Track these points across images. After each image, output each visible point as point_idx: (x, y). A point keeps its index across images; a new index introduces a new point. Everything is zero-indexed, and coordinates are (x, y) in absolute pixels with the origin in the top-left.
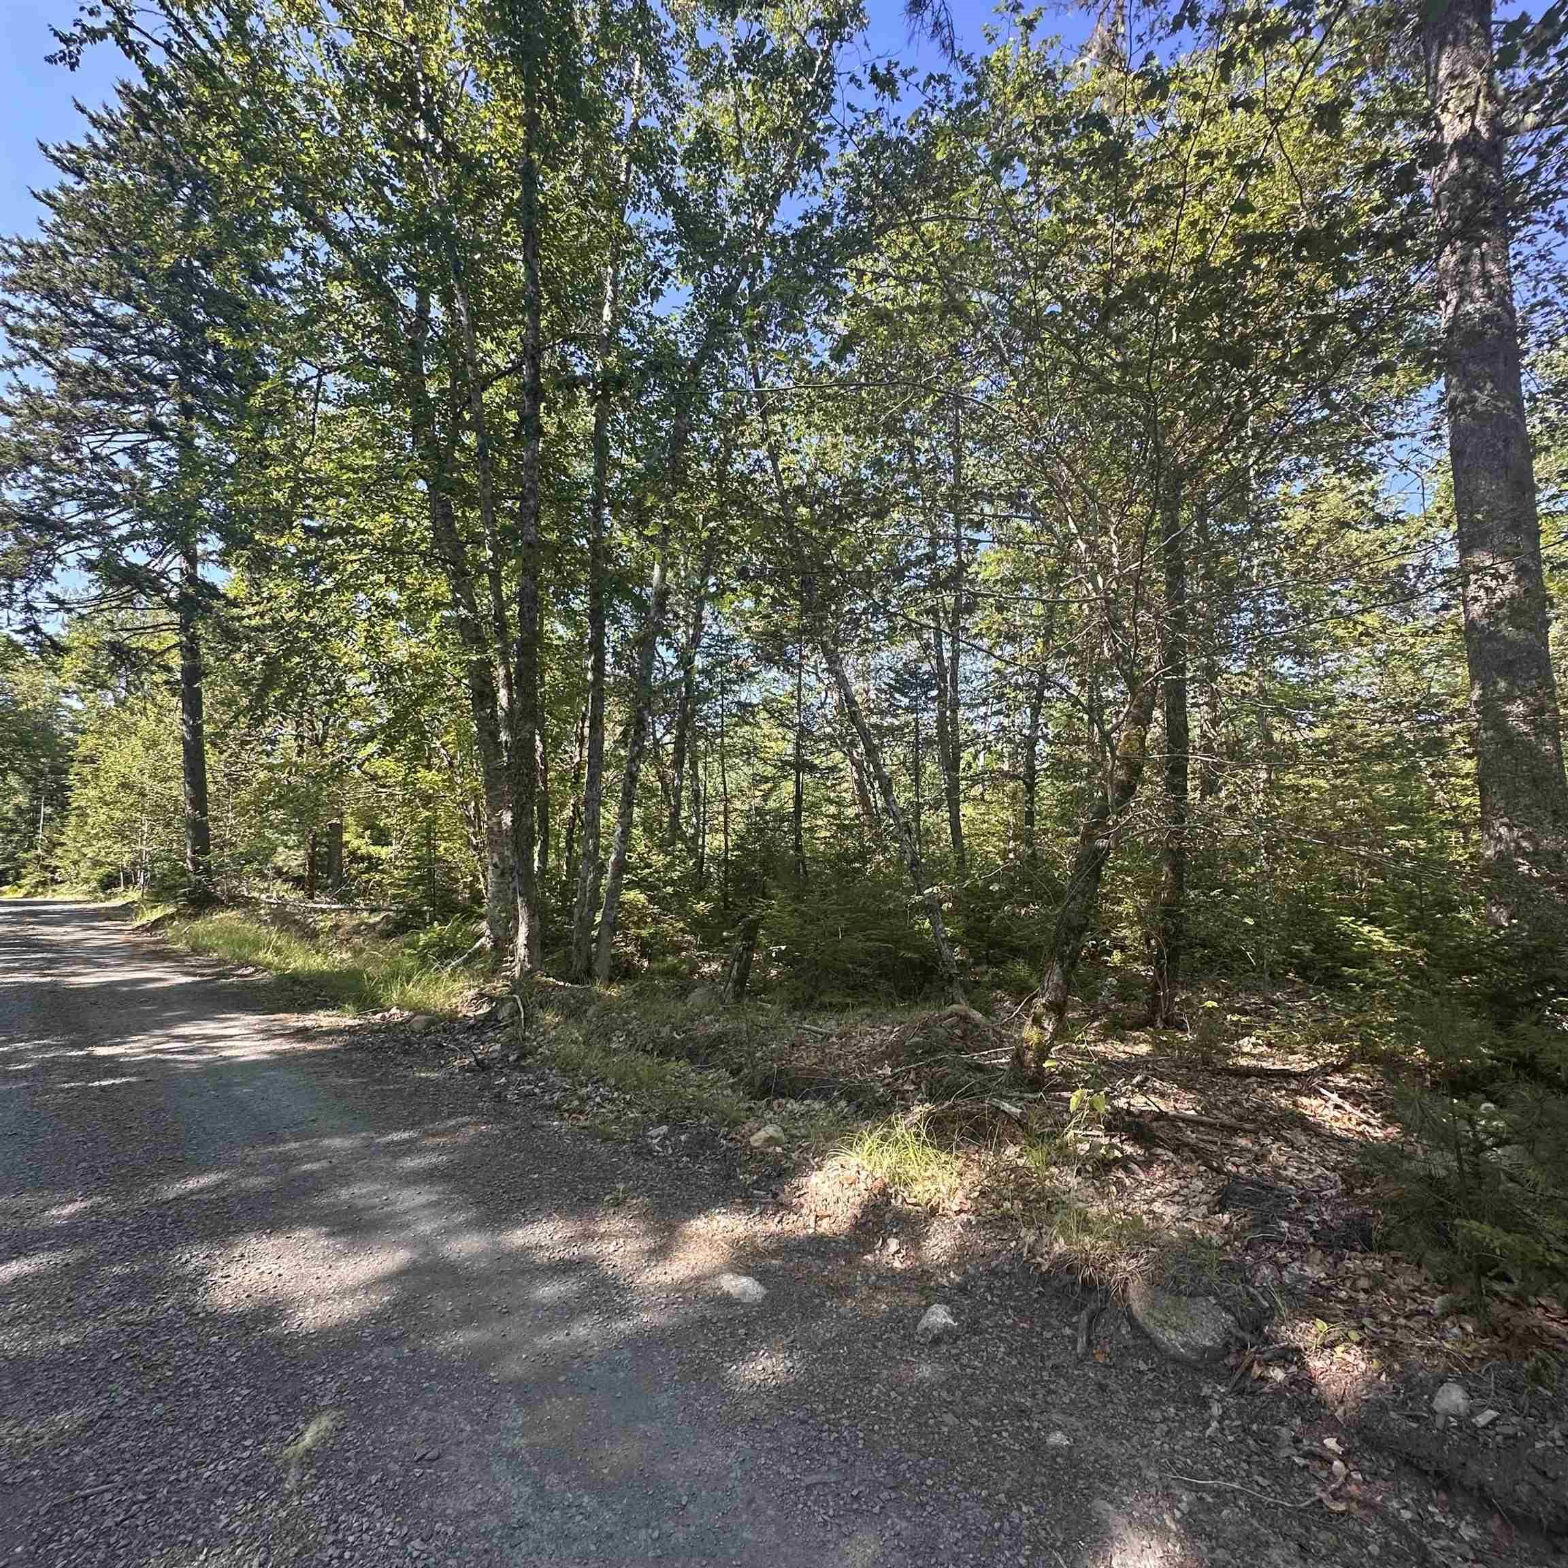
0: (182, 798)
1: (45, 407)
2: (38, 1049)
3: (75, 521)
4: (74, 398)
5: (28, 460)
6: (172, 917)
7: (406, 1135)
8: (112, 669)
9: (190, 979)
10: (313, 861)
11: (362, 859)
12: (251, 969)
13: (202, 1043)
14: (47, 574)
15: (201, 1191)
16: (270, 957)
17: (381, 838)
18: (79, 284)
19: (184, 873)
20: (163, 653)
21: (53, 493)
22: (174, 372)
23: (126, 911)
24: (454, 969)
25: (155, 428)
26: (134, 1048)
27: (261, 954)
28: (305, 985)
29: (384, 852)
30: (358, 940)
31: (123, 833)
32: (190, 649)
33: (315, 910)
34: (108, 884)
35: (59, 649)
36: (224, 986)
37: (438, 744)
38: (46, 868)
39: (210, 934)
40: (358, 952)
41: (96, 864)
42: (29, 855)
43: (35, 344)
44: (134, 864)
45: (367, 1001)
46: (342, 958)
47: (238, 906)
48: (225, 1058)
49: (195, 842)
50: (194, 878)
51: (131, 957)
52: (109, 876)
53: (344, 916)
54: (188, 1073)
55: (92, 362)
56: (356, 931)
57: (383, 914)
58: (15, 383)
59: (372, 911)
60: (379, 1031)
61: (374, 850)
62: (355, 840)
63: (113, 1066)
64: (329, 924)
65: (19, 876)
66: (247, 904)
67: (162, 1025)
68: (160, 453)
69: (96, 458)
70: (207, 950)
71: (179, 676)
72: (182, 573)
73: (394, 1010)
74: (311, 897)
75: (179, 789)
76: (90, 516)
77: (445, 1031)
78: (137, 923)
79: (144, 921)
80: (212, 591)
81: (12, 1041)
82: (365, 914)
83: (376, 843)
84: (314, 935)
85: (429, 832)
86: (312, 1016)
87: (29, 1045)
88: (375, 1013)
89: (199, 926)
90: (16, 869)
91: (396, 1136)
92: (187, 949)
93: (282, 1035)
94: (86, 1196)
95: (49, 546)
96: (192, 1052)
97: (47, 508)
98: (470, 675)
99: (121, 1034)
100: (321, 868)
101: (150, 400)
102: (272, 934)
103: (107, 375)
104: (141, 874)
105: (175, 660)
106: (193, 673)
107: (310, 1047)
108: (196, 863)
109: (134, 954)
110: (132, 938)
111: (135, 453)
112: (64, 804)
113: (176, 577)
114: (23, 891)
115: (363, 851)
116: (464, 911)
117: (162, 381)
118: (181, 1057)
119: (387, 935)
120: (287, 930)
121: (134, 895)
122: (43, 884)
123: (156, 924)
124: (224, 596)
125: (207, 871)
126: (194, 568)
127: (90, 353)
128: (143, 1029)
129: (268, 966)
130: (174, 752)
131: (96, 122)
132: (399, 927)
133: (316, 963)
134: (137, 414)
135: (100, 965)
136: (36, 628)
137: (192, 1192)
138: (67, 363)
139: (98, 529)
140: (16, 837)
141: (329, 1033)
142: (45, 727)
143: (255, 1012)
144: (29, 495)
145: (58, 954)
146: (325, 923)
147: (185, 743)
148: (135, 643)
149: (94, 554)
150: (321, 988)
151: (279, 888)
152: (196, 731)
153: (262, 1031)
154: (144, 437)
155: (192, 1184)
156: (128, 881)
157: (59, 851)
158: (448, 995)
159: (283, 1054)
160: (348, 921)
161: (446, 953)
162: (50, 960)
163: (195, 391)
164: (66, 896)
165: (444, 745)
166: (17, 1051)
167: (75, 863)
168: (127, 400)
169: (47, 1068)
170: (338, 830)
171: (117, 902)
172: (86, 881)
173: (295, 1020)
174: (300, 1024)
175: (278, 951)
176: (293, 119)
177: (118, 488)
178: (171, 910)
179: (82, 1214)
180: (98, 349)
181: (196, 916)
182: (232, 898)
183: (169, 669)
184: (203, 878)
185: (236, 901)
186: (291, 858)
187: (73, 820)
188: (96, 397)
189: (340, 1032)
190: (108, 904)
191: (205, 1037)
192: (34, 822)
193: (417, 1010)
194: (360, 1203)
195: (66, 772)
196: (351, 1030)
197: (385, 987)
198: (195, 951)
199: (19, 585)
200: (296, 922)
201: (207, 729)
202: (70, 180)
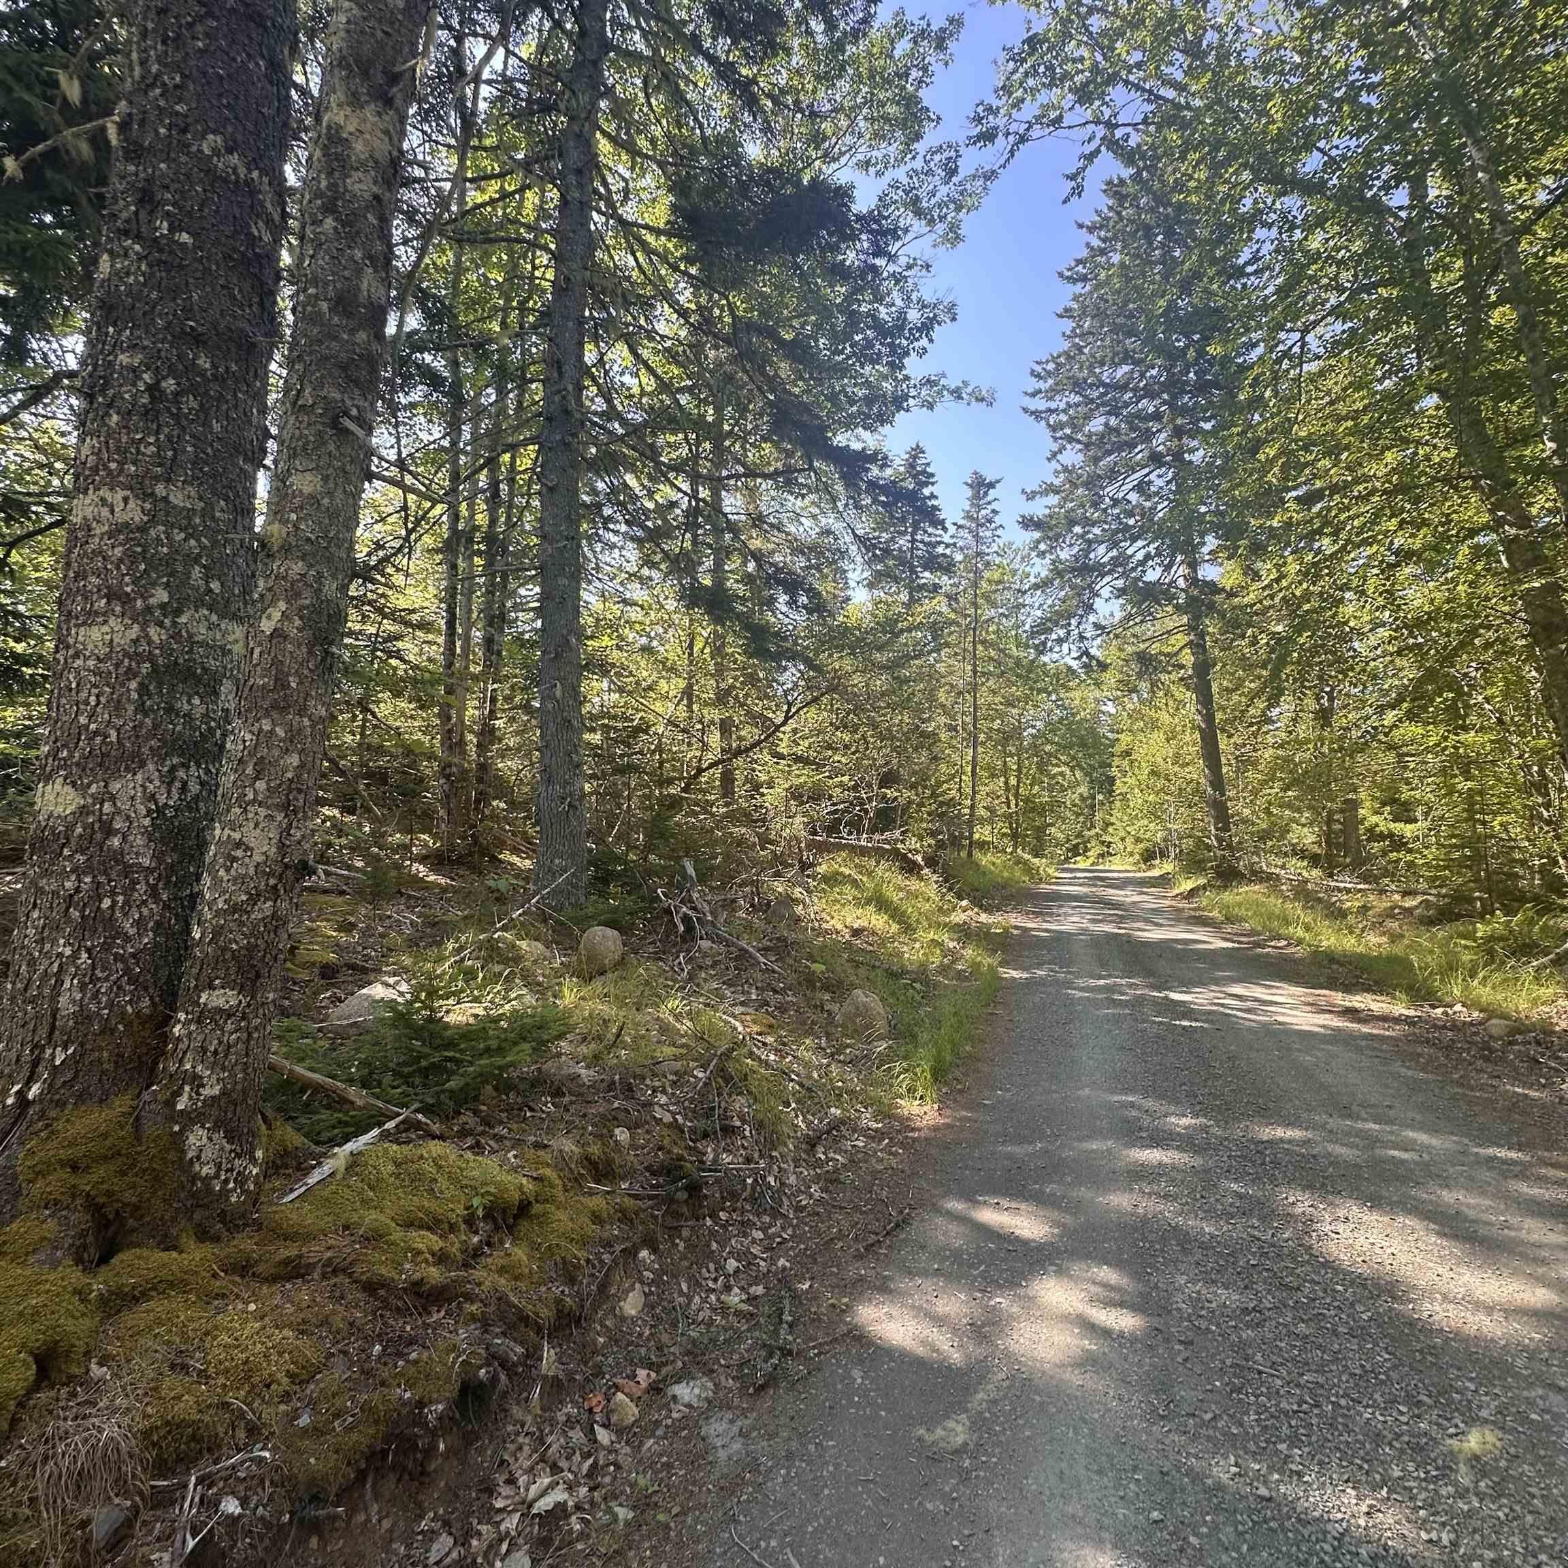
0: (1203, 780)
1: (1079, 477)
2: (1130, 986)
3: (1105, 559)
4: (1096, 460)
5: (1072, 523)
6: (1204, 887)
7: (1513, 1155)
8: (1140, 676)
9: (1230, 945)
10: (1329, 837)
11: (1382, 837)
12: (1283, 943)
13: (1255, 1005)
14: (1090, 608)
15: (1290, 1142)
16: (1300, 932)
17: (1404, 813)
18: (1091, 368)
19: (1209, 848)
20: (1177, 654)
21: (1090, 542)
22: (1164, 403)
23: (1164, 881)
24: (1538, 970)
25: (1156, 459)
26: (1200, 998)
27: (1291, 929)
28: (1341, 965)
29: (1408, 830)
30: (1393, 925)
31: (1155, 813)
32: (1198, 647)
33: (1339, 890)
34: (1148, 857)
35: (1103, 666)
36: (1259, 955)
37: (1480, 698)
38: (1103, 843)
39: (1240, 905)
40: (1395, 938)
41: (1138, 840)
42: (1092, 832)
43: (1068, 431)
44: (1165, 840)
45: (1421, 993)
46: (1375, 942)
47: (1261, 881)
48: (1280, 1023)
49: (1218, 819)
50: (1219, 853)
51: (1178, 920)
52: (1147, 850)
53: (1372, 897)
54: (1249, 1029)
55: (1106, 425)
56: (1390, 914)
57: (1419, 898)
58: (1059, 468)
59: (1406, 894)
60: (1444, 1027)
61: (1397, 827)
62: (1373, 817)
63: (1185, 1011)
64: (1357, 904)
65: (1086, 850)
66: (1270, 879)
67: (1217, 982)
68: (1159, 479)
69: (1116, 502)
70: (1241, 920)
71: (1190, 672)
72: (1186, 579)
73: (1458, 1007)
74: (1331, 875)
75: (1197, 772)
76: (1114, 553)
77: (1538, 1043)
78: (1176, 891)
79: (1181, 890)
80: (1213, 588)
81: (1110, 976)
82: (1397, 897)
83: (1395, 820)
84: (1343, 914)
85: (1474, 805)
86: (1358, 998)
87: (1123, 982)
88: (1433, 1007)
89: (1227, 897)
90: (1084, 843)
91: (1502, 1153)
92: (1221, 918)
93: (1331, 1012)
94: (1196, 1115)
95: (1090, 586)
96: (1248, 1011)
97: (1086, 557)
98: (1528, 607)
99: (1188, 984)
100: (1338, 846)
101: (1147, 436)
102: (1296, 909)
103: (1116, 430)
104: (1171, 849)
105: (1188, 658)
106: (1203, 668)
107: (1365, 1029)
108: (1220, 840)
109: (1178, 917)
110: (1173, 903)
111: (1141, 488)
112: (1111, 792)
113: (1181, 583)
114: (1090, 861)
115: (1382, 828)
116: (1536, 899)
117: (1157, 416)
118: (1239, 1014)
119: (1430, 922)
120: (1312, 907)
121: (1168, 867)
122: (1102, 855)
123: (1192, 893)
124: (1223, 589)
125: (1230, 846)
126: (1195, 571)
127: (1102, 420)
128: (1202, 984)
129: (1300, 942)
130: (1191, 740)
131: (1091, 230)
132: (1444, 915)
133: (1349, 943)
134: (1140, 453)
135: (1157, 924)
136: (1086, 653)
137: (1282, 1140)
138: (1090, 435)
139: (1121, 561)
140: (1081, 819)
141: (1384, 1018)
142: (1092, 731)
143: (1298, 984)
144: (1076, 549)
145: (1123, 913)
146: (1349, 904)
147: (1201, 731)
148: (1155, 648)
149: (1120, 583)
150: (1363, 970)
151: (1296, 865)
152: (1209, 718)
153: (1309, 1004)
154: (1146, 470)
155: (1280, 1132)
156: (1163, 855)
157: (1110, 829)
158: (1535, 1002)
159: (1338, 1030)
160: (1380, 904)
161: (1525, 949)
162: (1121, 916)
163: (1184, 411)
164: (1120, 865)
165: (1487, 700)
166: (1115, 985)
167: (1123, 839)
168: (1131, 445)
169: (1139, 1001)
170: (1354, 805)
171: (1156, 873)
172: (1131, 854)
173: (1340, 999)
174: (1348, 1004)
175: (1307, 928)
176: (1252, 98)
177: (1131, 522)
178: (1202, 881)
179: (1194, 1127)
180: (1109, 413)
181: (1225, 887)
182: (1254, 873)
183: (1182, 667)
184: (1227, 853)
185: (1257, 876)
186: (1307, 836)
187: (1118, 804)
188: (1110, 453)
189: (1397, 1020)
190: (1149, 874)
191: (1256, 1000)
192: (1092, 807)
193: (1490, 1012)
194: (1471, 1214)
195: (1110, 766)
196: (1408, 1021)
197: (1442, 980)
198: (1229, 919)
199: (1074, 622)
200: (1319, 900)
201: (1219, 716)
202: (1078, 288)
